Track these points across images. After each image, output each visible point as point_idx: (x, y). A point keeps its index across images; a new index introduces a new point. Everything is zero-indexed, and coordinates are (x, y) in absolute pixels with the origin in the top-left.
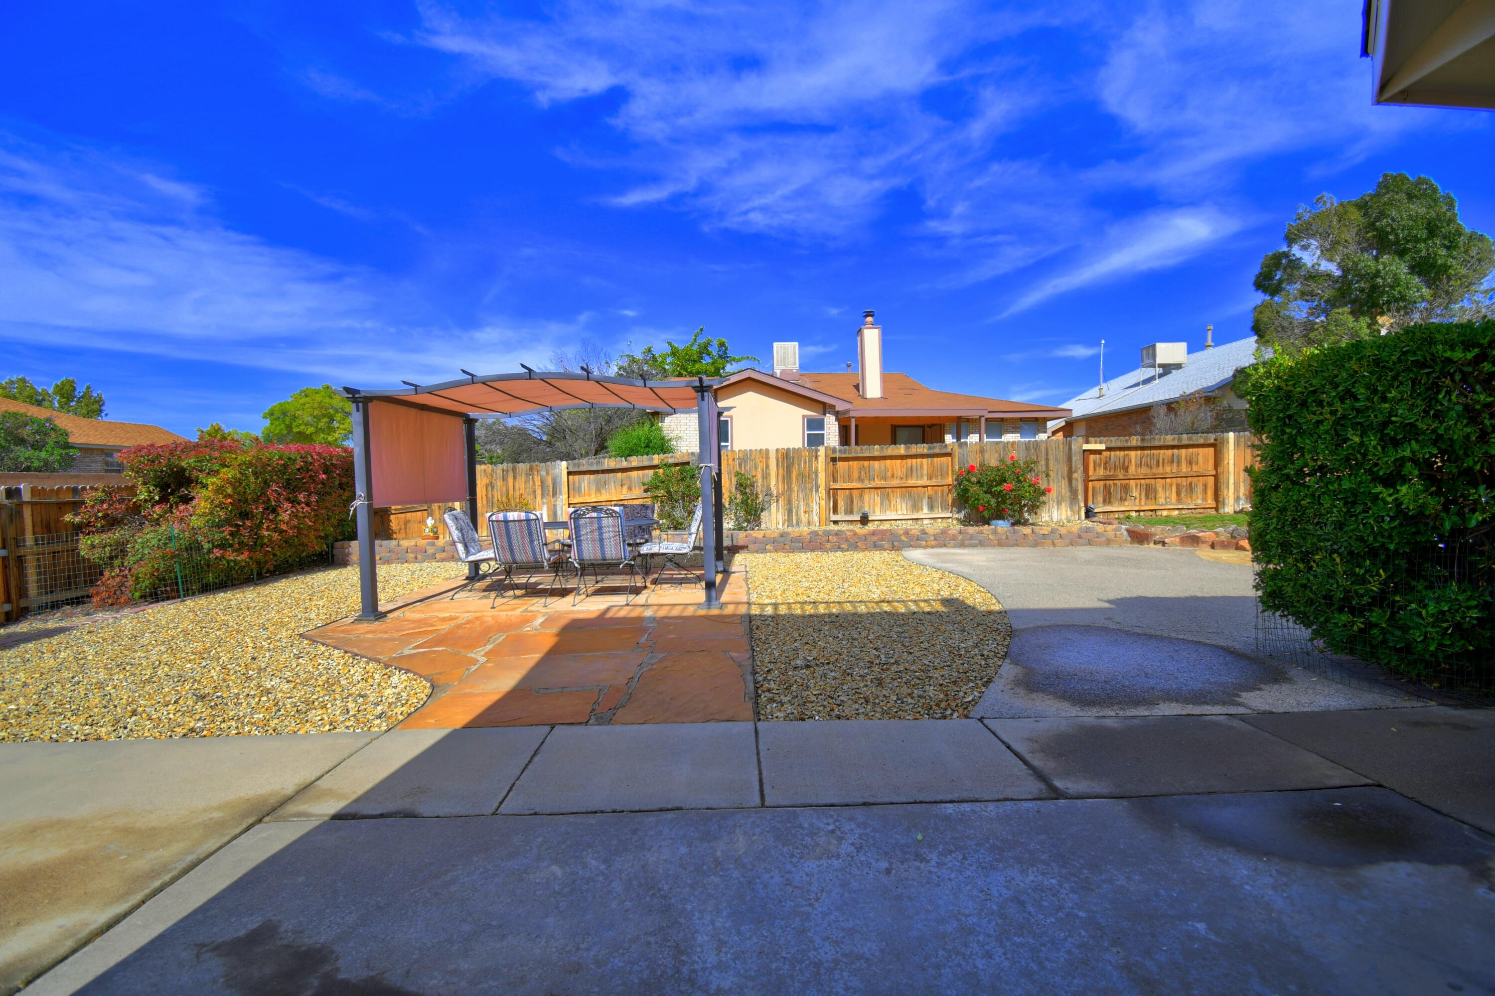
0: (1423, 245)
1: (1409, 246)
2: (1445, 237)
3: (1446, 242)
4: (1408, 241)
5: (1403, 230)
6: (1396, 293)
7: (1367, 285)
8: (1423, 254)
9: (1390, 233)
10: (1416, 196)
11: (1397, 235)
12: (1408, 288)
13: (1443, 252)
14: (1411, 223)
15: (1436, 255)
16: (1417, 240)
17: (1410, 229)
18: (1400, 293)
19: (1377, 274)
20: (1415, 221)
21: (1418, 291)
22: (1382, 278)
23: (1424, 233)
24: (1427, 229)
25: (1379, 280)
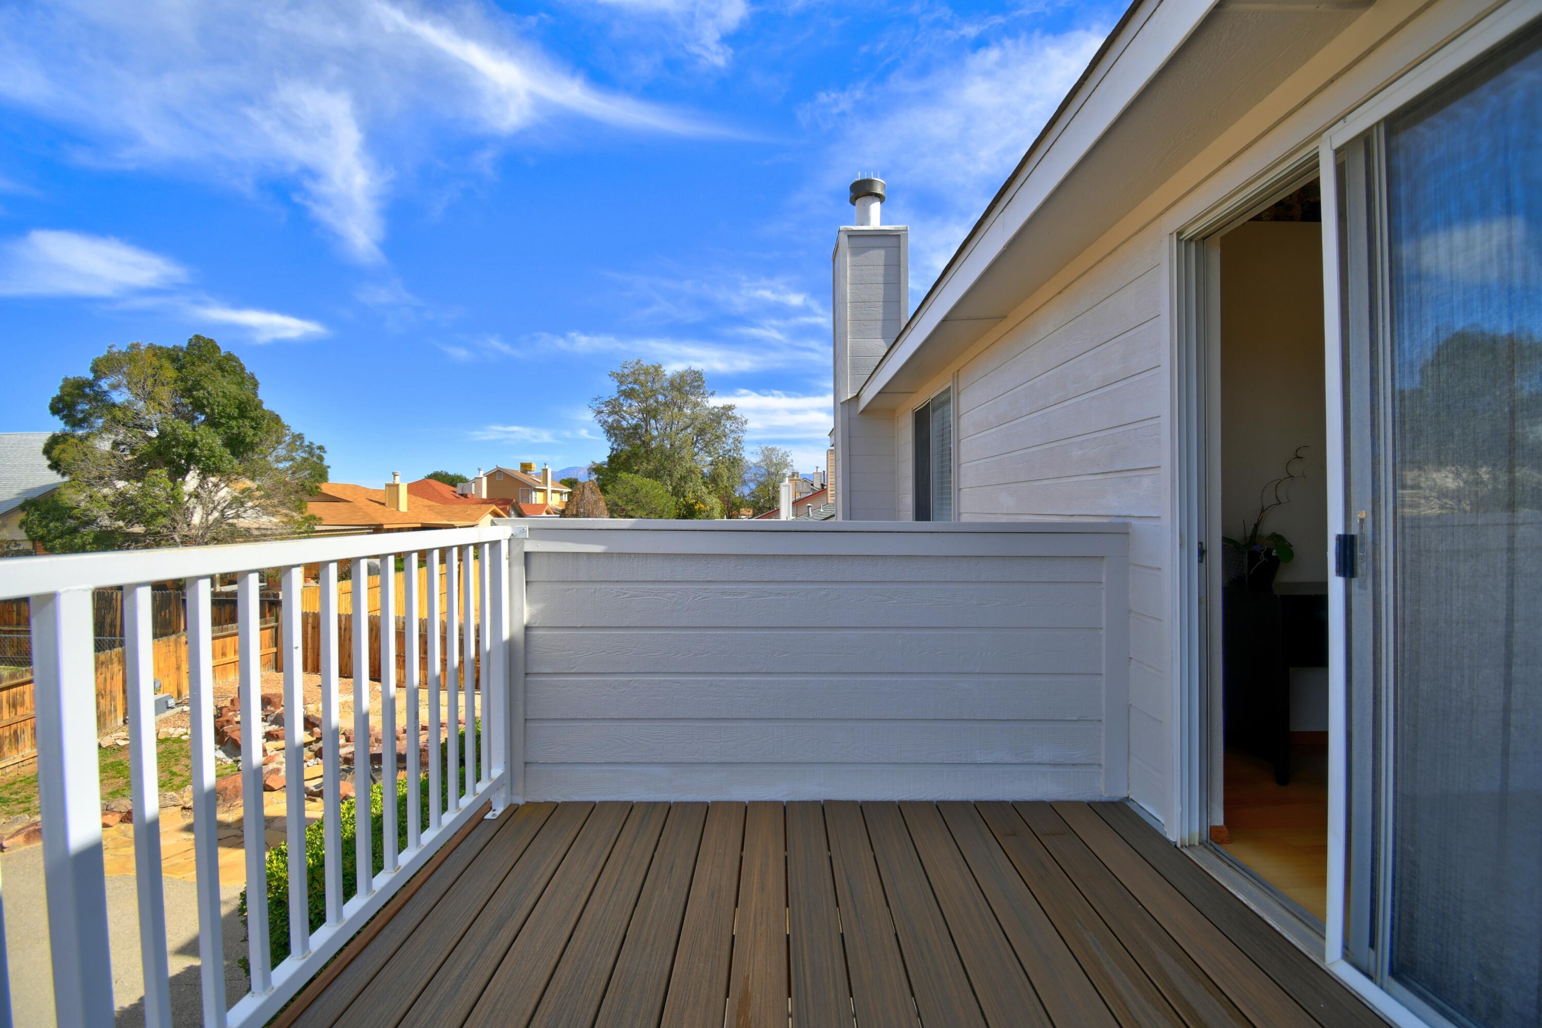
0: (235, 423)
1: (223, 421)
2: (252, 419)
3: (253, 424)
4: (222, 417)
5: (218, 406)
6: (211, 463)
7: (185, 452)
8: (235, 431)
9: (207, 406)
10: (227, 371)
11: (212, 410)
12: (221, 460)
13: (251, 432)
14: (226, 401)
15: (245, 434)
16: (230, 417)
17: (224, 406)
18: (214, 463)
19: (194, 444)
20: (229, 401)
21: (230, 463)
22: (200, 450)
23: (236, 413)
24: (238, 408)
25: (196, 451)
